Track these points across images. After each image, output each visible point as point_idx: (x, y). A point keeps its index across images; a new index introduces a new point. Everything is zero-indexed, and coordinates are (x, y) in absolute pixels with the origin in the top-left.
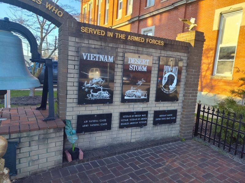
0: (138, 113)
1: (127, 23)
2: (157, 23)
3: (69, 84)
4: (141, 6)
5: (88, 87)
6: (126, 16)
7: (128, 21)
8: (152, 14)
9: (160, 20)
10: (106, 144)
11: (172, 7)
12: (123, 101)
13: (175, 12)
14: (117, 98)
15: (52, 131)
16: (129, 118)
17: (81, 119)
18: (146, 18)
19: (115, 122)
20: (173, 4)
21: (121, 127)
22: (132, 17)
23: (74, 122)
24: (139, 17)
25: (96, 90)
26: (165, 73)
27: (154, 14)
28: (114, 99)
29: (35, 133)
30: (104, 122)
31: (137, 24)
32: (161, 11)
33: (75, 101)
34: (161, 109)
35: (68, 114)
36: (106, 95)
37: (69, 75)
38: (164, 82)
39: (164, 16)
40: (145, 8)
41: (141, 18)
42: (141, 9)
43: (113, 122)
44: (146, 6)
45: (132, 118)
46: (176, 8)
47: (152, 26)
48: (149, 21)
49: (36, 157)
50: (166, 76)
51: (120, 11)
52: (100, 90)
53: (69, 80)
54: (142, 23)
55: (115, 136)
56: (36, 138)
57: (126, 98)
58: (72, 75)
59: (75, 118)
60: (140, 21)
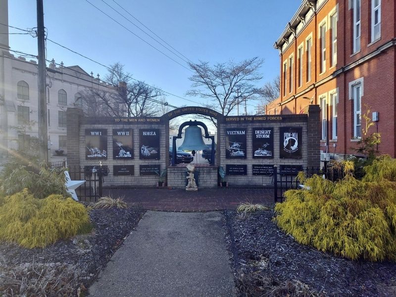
0: (265, 166)
1: (331, 77)
2: (366, 73)
3: (221, 148)
4: (347, 54)
5: (230, 149)
6: (331, 68)
7: (332, 75)
8: (357, 64)
9: (369, 69)
10: (244, 184)
11: (379, 52)
12: (254, 157)
13: (383, 57)
14: (249, 156)
15: (212, 169)
16: (259, 169)
17: (228, 166)
18: (353, 69)
19: (250, 171)
20: (378, 49)
21: (254, 174)
22: (337, 69)
23: (225, 168)
24: (343, 69)
25: (235, 151)
26: (286, 138)
27: (360, 63)
28: (248, 156)
29: (205, 169)
30: (242, 170)
31: (342, 77)
32: (367, 58)
33: (225, 156)
34: (286, 164)
35: (221, 163)
36: (242, 153)
37: (221, 143)
38: (285, 144)
39: (373, 63)
40: (351, 56)
41: (346, 70)
42: (347, 57)
43: (248, 170)
44: (352, 53)
45: (261, 168)
46: (384, 52)
47: (361, 77)
48: (357, 72)
49: (206, 181)
50: (287, 139)
51: (324, 63)
52: (238, 150)
53: (221, 145)
54: (348, 76)
55: (250, 180)
56: (206, 171)
57: (255, 155)
58: (222, 143)
59: (225, 166)
60: (347, 73)
